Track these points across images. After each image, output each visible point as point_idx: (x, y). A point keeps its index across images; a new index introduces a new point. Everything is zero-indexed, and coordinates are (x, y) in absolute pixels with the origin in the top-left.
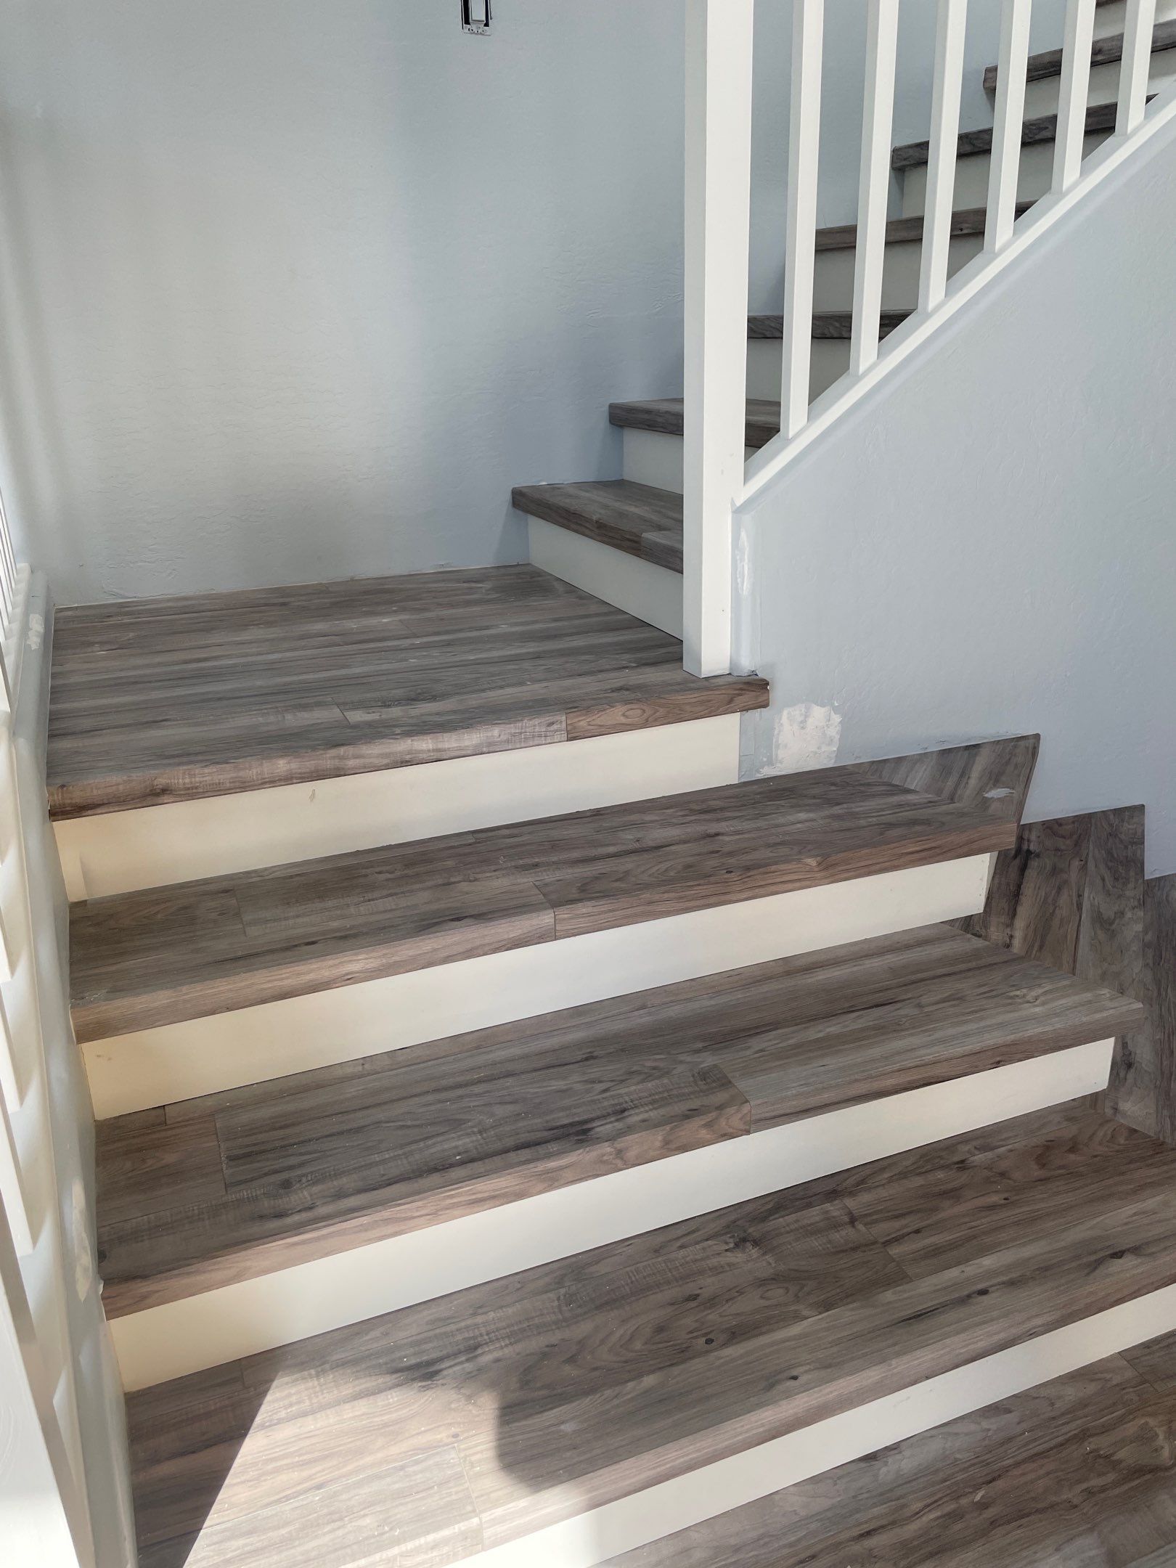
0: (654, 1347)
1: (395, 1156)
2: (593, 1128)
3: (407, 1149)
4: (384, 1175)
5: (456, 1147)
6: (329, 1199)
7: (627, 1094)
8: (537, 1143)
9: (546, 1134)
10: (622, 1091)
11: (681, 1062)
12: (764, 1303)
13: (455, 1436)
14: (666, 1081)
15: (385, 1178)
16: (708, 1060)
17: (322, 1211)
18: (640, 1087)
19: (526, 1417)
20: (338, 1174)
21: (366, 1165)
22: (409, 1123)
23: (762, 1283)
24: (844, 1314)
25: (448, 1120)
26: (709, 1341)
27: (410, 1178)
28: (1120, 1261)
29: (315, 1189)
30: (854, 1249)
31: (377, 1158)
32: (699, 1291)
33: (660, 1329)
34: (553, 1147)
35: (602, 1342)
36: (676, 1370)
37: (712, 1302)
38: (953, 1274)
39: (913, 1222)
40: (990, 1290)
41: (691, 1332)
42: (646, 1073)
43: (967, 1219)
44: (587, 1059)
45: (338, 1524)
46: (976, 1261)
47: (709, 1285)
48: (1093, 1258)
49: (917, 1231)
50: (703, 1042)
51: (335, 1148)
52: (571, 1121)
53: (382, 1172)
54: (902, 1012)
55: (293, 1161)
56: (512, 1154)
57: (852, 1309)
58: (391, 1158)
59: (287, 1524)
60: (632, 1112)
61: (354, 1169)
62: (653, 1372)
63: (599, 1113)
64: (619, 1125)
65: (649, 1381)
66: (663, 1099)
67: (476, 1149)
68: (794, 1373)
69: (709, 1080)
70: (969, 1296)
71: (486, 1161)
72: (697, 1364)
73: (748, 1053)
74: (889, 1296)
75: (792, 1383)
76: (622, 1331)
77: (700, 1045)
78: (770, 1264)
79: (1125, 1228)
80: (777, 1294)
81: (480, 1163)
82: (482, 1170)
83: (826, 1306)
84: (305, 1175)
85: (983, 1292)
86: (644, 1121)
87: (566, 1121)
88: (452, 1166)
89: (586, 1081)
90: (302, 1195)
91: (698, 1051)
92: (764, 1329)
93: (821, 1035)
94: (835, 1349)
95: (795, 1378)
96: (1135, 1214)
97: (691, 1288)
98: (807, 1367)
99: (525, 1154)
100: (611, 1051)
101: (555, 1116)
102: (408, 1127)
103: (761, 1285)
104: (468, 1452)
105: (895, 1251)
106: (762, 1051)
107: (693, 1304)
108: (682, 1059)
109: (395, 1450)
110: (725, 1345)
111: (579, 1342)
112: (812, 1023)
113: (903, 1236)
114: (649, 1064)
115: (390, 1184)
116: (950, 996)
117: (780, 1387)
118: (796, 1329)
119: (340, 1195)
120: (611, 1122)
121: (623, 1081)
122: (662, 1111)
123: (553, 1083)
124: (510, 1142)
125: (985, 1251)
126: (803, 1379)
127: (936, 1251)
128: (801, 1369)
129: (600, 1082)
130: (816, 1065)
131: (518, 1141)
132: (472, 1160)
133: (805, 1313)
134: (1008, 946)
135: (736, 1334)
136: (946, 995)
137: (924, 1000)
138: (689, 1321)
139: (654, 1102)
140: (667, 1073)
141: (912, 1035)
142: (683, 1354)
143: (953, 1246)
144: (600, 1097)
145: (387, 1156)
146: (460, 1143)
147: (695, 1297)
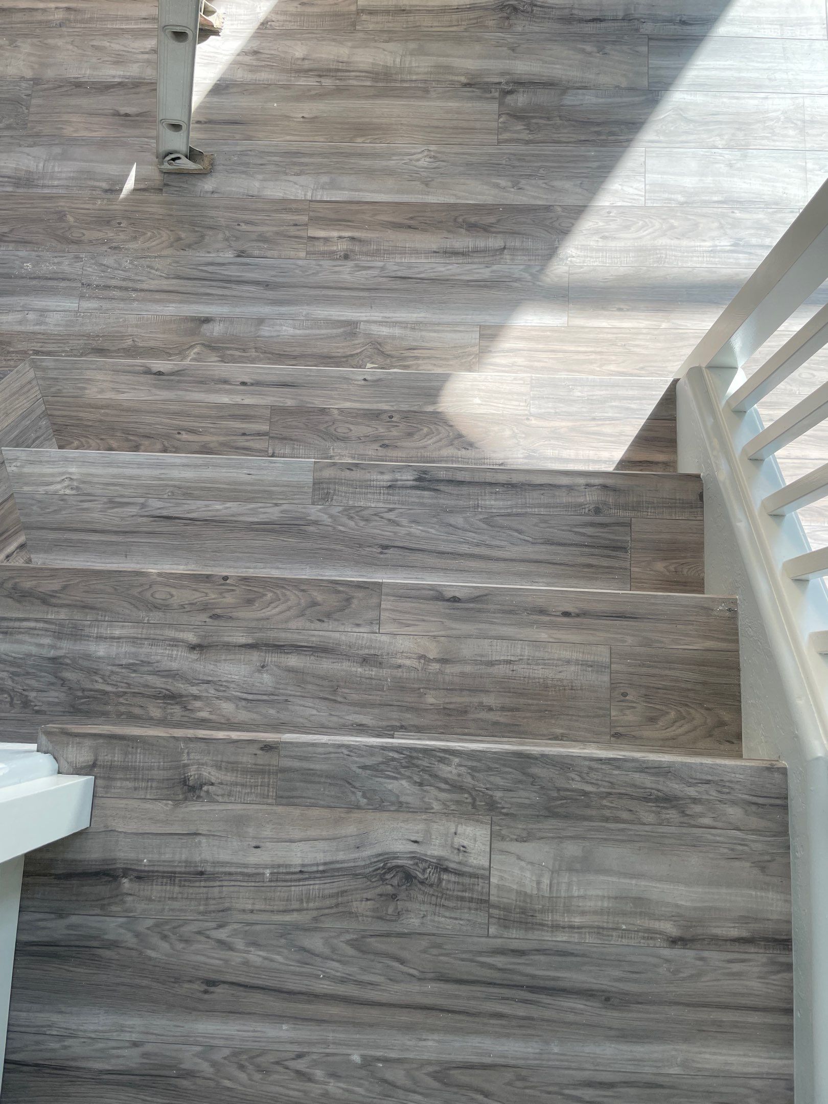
0: (419, 426)
1: (532, 508)
2: (413, 480)
3: (524, 511)
4: (542, 494)
5: (496, 500)
6: (576, 488)
7: (379, 501)
8: (450, 482)
9: (442, 488)
10: (381, 505)
11: (331, 516)
12: (352, 427)
13: (528, 419)
14: (351, 503)
15: (542, 492)
16: (315, 511)
17: (582, 481)
18: (369, 504)
19: (493, 414)
20: (567, 506)
21: (550, 507)
22: (516, 534)
23: (344, 439)
24: (318, 403)
25: (492, 526)
26: (391, 417)
27: (529, 485)
28: (162, 370)
29: (581, 500)
30: (285, 439)
31: (543, 511)
32: (379, 448)
33: (410, 435)
34: (442, 475)
35: (440, 440)
36: (415, 408)
37: (376, 439)
38: (248, 401)
39: (242, 442)
40: (238, 383)
41: (397, 426)
42: (358, 516)
43: (212, 430)
44: (387, 547)
45: (591, 398)
46: (231, 402)
47: (372, 450)
48: (172, 378)
49: (244, 434)
50: (305, 531)
51: (563, 530)
52: (423, 492)
53: (542, 497)
54: (159, 504)
55: (590, 531)
56: (468, 479)
57: (313, 403)
58: (535, 507)
59: (612, 407)
60: (385, 484)
61: (557, 507)
62: (426, 412)
63: (404, 492)
64: (398, 476)
65: (430, 409)
66: (361, 487)
67: (485, 492)
68: (363, 382)
69: (326, 491)
70: (252, 384)
71: (483, 480)
72: (404, 407)
73: (285, 507)
74: (289, 403)
75: (368, 378)
76: (429, 442)
77: (311, 529)
78: (333, 449)
79: (136, 387)
80: (342, 430)
81: (487, 481)
82: (488, 474)
83: (323, 411)
84: (586, 515)
85: (244, 384)
86: (382, 473)
87: (426, 493)
88: (503, 485)
89: (398, 525)
90: (591, 498)
91: (316, 523)
92: (362, 412)
93: (229, 505)
94: (337, 386)
95: (365, 380)
96: (123, 393)
97: (382, 452)
98: (356, 382)
99: (460, 476)
100: (367, 549)
101: (430, 501)
102: (517, 531)
103: (347, 438)
104: (525, 408)
105: (265, 428)
106: (276, 505)
107: (386, 442)
108: (330, 520)
109: (557, 424)
110: (385, 411)
111: (452, 445)
112: (226, 518)
113: (253, 435)
114: (351, 524)
115: (541, 485)
116: (113, 508)
117: (374, 378)
118: (348, 405)
119: (570, 488)
120: (401, 480)
121: (375, 515)
122: (368, 476)
123: (418, 533)
124: (465, 490)
125: (221, 407)
126: (362, 377)
127: (245, 418)
128: (359, 383)
129: (389, 520)
130: (253, 477)
131: (459, 488)
132: (491, 484)
133: (336, 412)
134: (22, 546)
135: (376, 415)
136: (116, 510)
137: (134, 510)
138: (395, 433)
139: (367, 487)
140: (347, 509)
141: (172, 479)
142: (407, 416)
143: (234, 417)
144: (396, 506)
145: (536, 510)
146: (493, 502)
147: (384, 446)
